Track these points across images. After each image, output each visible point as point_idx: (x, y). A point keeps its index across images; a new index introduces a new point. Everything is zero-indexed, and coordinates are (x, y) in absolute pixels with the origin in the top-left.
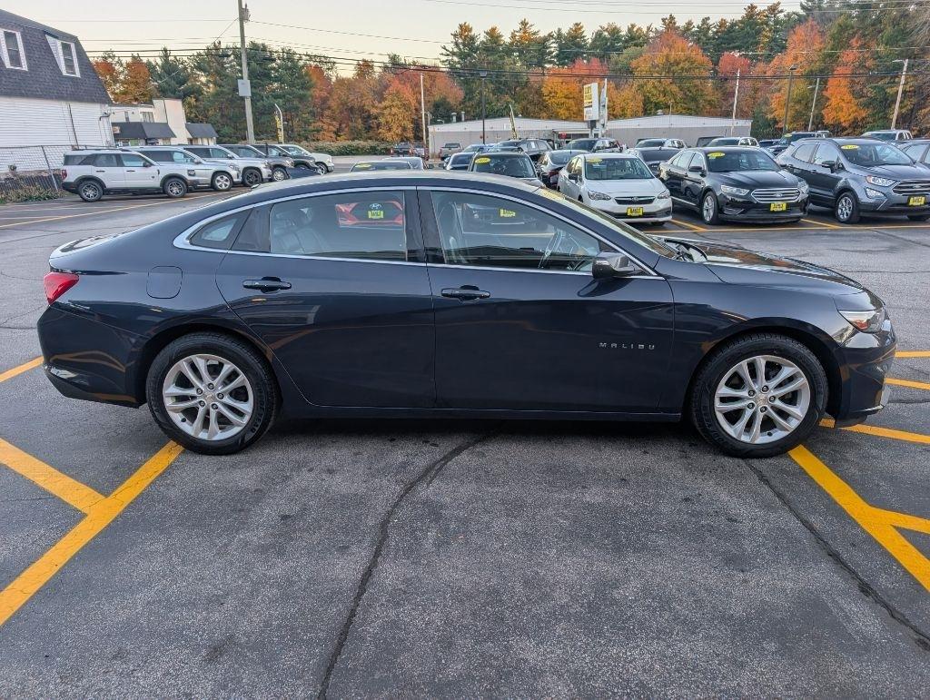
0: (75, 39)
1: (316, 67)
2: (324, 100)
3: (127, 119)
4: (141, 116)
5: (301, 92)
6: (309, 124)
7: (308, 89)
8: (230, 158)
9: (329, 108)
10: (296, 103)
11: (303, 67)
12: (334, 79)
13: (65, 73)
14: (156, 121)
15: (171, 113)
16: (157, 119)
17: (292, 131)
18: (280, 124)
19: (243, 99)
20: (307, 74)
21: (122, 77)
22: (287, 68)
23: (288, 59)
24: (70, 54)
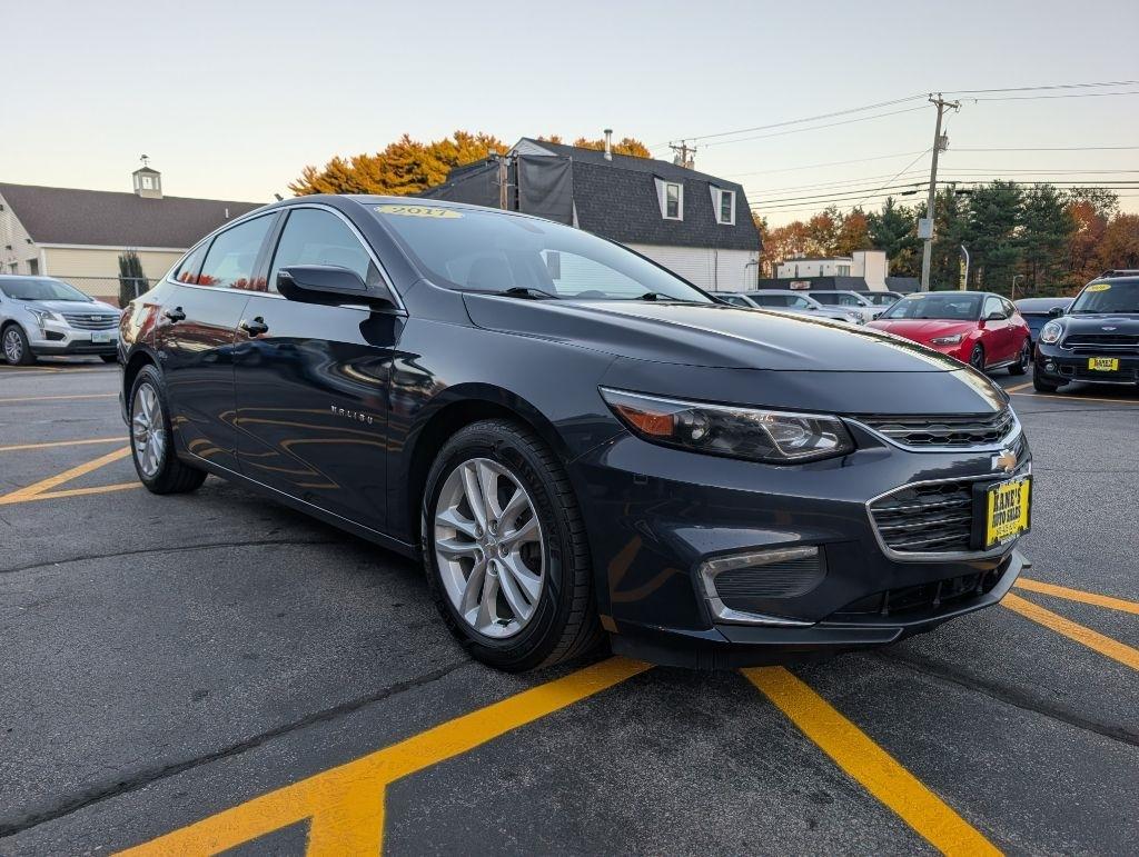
0: (739, 189)
1: (1086, 203)
2: (1089, 247)
3: (821, 273)
4: (836, 270)
5: (1054, 237)
6: (1062, 278)
7: (1066, 232)
8: (861, 305)
9: (1096, 256)
10: (1044, 251)
11: (1062, 205)
12: (1112, 218)
13: (719, 221)
14: (852, 275)
15: (873, 267)
16: (853, 274)
17: (1033, 286)
18: (964, 270)
19: (921, 242)
20: (1067, 212)
21: (839, 232)
22: (1039, 209)
23: (1044, 197)
24: (729, 203)
